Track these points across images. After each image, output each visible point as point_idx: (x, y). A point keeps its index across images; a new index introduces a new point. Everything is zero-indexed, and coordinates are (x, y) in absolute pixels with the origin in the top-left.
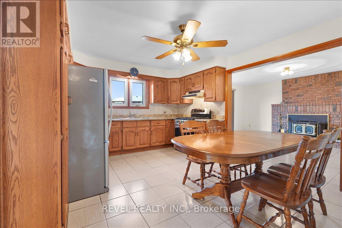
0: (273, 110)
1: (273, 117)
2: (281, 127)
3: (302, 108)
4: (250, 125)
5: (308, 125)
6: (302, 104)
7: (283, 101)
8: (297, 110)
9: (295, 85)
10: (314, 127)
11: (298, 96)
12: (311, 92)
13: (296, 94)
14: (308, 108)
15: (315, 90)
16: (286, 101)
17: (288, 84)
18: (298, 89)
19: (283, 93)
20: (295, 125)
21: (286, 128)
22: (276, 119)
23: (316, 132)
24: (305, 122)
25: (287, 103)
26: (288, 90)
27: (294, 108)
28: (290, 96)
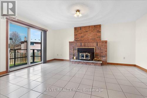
0: (70, 45)
1: (70, 49)
2: (74, 56)
3: (84, 44)
4: (58, 55)
5: (87, 54)
6: (84, 42)
7: (75, 40)
8: (81, 45)
9: (80, 31)
10: (89, 54)
11: (82, 37)
12: (87, 35)
13: (81, 36)
14: (86, 44)
15: (89, 34)
16: (76, 40)
17: (77, 30)
18: (81, 33)
19: (75, 35)
20: (81, 54)
21: (76, 56)
22: (71, 51)
23: (90, 58)
24: (85, 52)
25: (77, 41)
26: (77, 34)
27: (80, 44)
28: (78, 37)
